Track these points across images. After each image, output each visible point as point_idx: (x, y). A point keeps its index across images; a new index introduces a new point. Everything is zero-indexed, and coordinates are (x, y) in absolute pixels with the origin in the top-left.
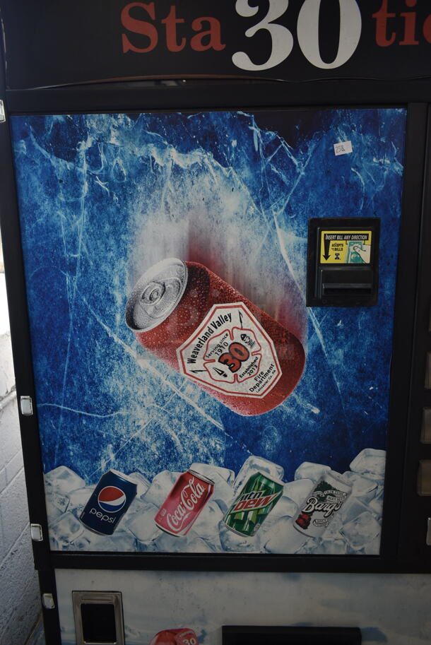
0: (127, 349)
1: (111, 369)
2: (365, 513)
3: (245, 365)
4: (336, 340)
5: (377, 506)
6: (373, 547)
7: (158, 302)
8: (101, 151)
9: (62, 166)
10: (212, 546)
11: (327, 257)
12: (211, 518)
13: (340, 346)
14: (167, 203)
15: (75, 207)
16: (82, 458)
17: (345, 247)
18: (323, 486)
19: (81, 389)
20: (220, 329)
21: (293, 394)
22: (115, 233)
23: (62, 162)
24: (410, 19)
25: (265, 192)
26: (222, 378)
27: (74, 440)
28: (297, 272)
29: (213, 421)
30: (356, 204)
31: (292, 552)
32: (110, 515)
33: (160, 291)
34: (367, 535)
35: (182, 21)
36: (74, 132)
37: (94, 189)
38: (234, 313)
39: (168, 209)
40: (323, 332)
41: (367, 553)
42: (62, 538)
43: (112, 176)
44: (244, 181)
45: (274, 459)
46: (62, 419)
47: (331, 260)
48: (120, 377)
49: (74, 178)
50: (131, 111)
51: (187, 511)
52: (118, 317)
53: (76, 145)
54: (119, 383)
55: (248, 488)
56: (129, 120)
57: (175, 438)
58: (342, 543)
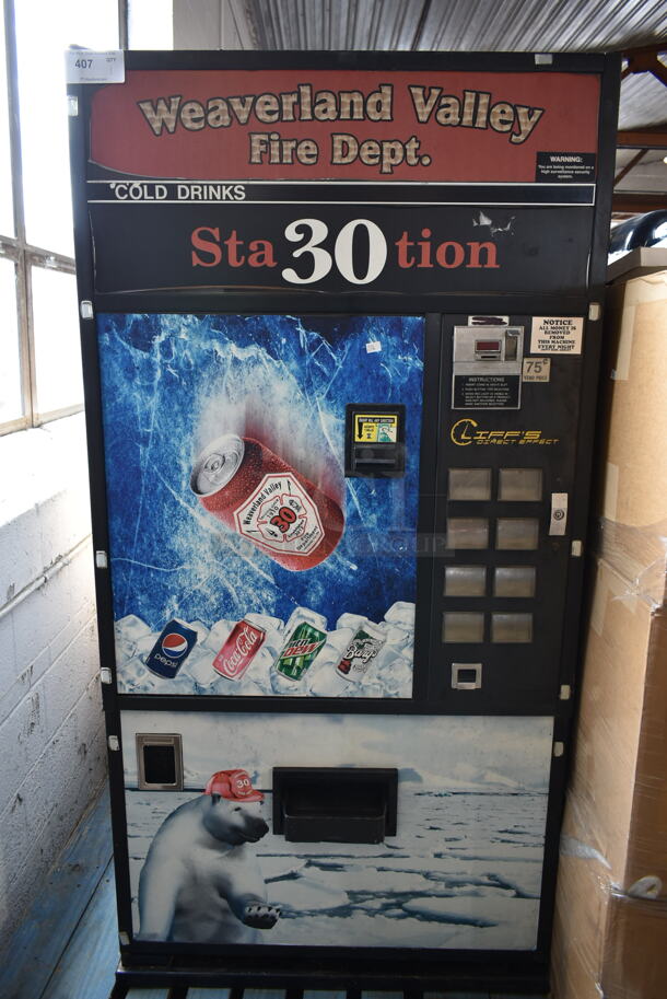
0: (191, 511)
1: (177, 528)
2: (398, 660)
3: (293, 526)
4: (370, 506)
5: (409, 654)
6: (406, 692)
7: (219, 471)
8: (173, 344)
9: (139, 355)
10: (263, 690)
11: (360, 436)
12: (263, 664)
13: (374, 511)
14: (227, 388)
15: (149, 390)
16: (149, 607)
17: (376, 428)
18: (361, 635)
19: (150, 545)
20: (272, 495)
21: (334, 552)
22: (183, 412)
23: (139, 352)
24: (426, 248)
25: (309, 382)
26: (273, 537)
27: (142, 591)
29: (265, 575)
30: (386, 393)
31: (335, 696)
32: (173, 660)
33: (221, 462)
34: (400, 680)
35: (241, 243)
36: (150, 328)
37: (166, 375)
38: (284, 481)
39: (228, 393)
40: (359, 499)
41: (401, 696)
42: (128, 682)
43: (181, 365)
44: (292, 372)
45: (319, 610)
46: (132, 572)
47: (364, 439)
48: (185, 536)
49: (149, 365)
50: (199, 313)
51: (242, 656)
52: (184, 483)
53: (151, 339)
54: (184, 541)
55: (295, 636)
56: (196, 320)
57: (232, 590)
58: (378, 687)
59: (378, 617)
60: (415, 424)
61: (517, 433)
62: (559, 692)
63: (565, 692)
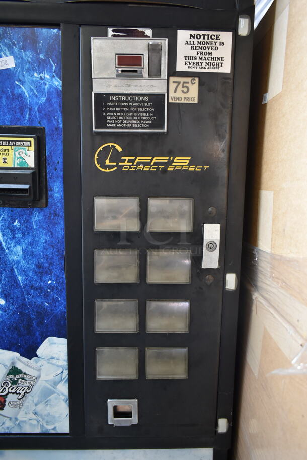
2: (54, 395)
4: (14, 237)
6: (64, 427)
13: (18, 243)
17: (11, 152)
18: (14, 371)
30: (23, 115)
34: (57, 415)
40: (2, 231)
58: (35, 422)
59: (30, 352)
60: (55, 149)
61: (164, 159)
62: (216, 425)
63: (223, 425)
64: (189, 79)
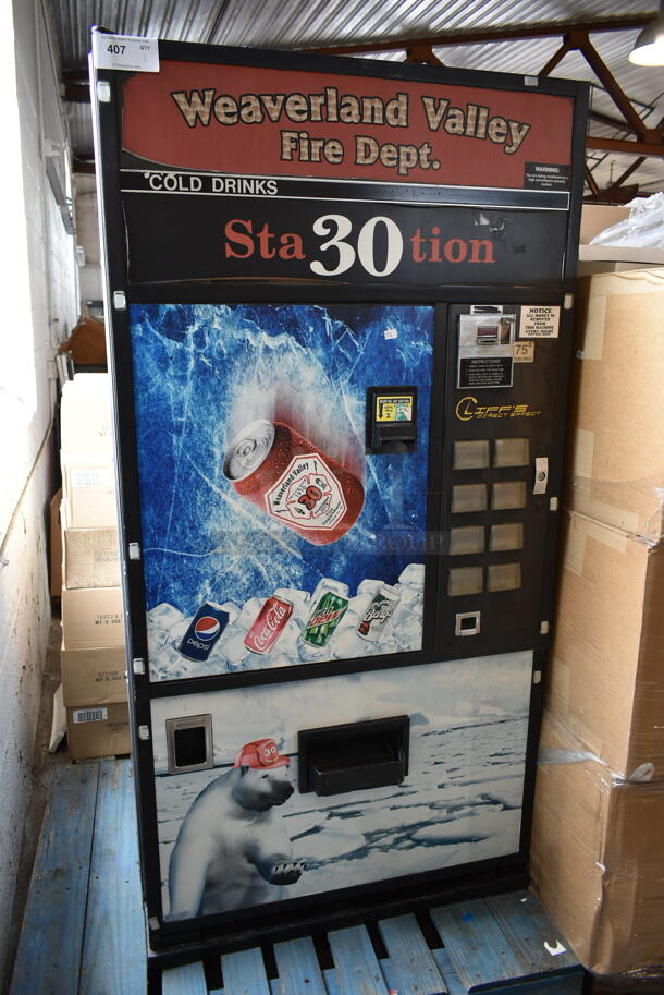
0: (224, 496)
1: (210, 514)
3: (319, 503)
5: (419, 610)
6: (416, 644)
7: (250, 456)
8: (206, 334)
9: (172, 346)
10: (291, 660)
11: (381, 416)
14: (258, 376)
15: (183, 379)
16: (181, 593)
17: (394, 409)
18: (379, 598)
19: (183, 533)
20: (300, 476)
21: (356, 525)
22: (216, 400)
24: (436, 244)
25: (334, 367)
26: (301, 515)
27: (175, 579)
28: (359, 429)
30: (401, 376)
31: (355, 656)
32: (205, 643)
33: (252, 447)
35: (272, 236)
36: (183, 318)
37: (199, 364)
38: (311, 462)
39: (259, 381)
40: (378, 474)
41: (413, 649)
42: (161, 670)
43: (215, 354)
44: (319, 358)
45: (342, 580)
46: (165, 561)
47: (384, 419)
48: (217, 521)
49: (183, 355)
50: (232, 303)
51: (272, 631)
52: (217, 470)
53: (184, 329)
54: (216, 525)
55: (320, 606)
56: (229, 309)
57: (262, 569)
58: (393, 643)
59: (392, 580)
61: (508, 408)
62: (539, 628)
63: (545, 627)
64: (526, 343)
